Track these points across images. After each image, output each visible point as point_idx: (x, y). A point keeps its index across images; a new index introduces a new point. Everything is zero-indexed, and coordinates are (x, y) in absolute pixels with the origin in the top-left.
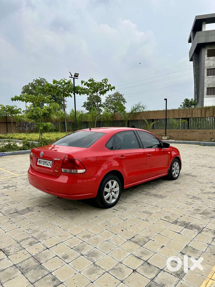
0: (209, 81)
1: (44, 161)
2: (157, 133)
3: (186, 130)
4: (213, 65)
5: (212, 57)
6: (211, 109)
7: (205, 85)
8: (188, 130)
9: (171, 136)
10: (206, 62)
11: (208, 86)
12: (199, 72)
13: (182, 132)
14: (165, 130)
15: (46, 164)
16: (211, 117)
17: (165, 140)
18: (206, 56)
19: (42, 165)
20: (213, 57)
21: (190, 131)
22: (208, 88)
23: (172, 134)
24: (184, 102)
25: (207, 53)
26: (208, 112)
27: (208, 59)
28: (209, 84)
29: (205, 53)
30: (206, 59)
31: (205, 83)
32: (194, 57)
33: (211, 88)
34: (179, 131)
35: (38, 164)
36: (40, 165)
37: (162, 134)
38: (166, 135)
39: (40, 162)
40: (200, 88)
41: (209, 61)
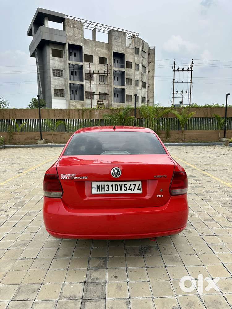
0: (55, 82)
2: (28, 136)
3: (63, 132)
4: (58, 66)
5: (56, 58)
6: (88, 111)
7: (52, 86)
8: (66, 132)
9: (47, 140)
10: (51, 61)
11: (55, 87)
12: (43, 71)
13: (60, 135)
14: (40, 132)
16: (89, 119)
17: (42, 144)
18: (51, 55)
20: (58, 58)
21: (68, 133)
22: (55, 89)
23: (48, 137)
24: (31, 101)
25: (51, 53)
26: (85, 114)
27: (53, 59)
28: (56, 85)
29: (49, 51)
30: (51, 58)
31: (51, 84)
32: (36, 53)
33: (57, 89)
34: (56, 134)
37: (36, 137)
38: (41, 138)
40: (47, 89)
41: (54, 61)
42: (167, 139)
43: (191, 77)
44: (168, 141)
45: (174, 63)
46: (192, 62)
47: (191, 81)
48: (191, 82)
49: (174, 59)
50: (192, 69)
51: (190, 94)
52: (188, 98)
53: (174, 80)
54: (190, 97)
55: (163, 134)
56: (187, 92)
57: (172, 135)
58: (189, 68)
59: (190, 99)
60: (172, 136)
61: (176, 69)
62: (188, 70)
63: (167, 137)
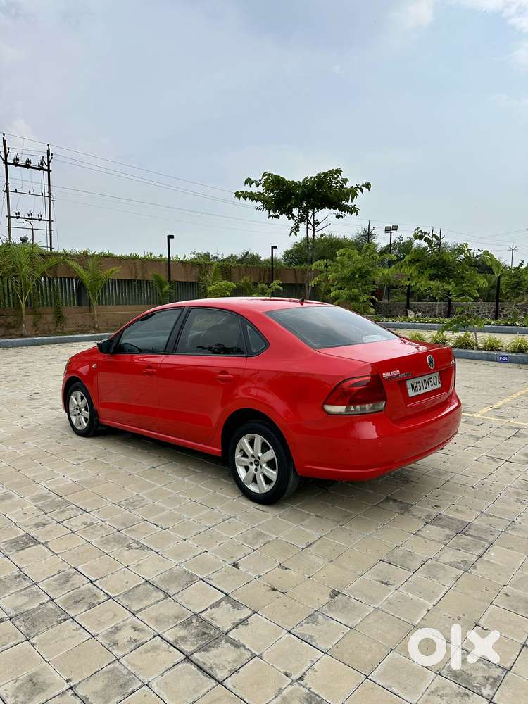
1: (425, 380)
15: (430, 384)
19: (423, 391)
35: (411, 394)
36: (419, 393)
39: (416, 387)
42: (59, 327)
43: (49, 185)
44: (60, 331)
45: (5, 144)
46: (48, 151)
47: (49, 193)
48: (50, 197)
49: (4, 135)
50: (48, 166)
51: (48, 222)
52: (45, 232)
53: (7, 184)
54: (50, 230)
55: (48, 316)
56: (43, 218)
57: (70, 316)
58: (42, 164)
59: (51, 235)
60: (69, 318)
61: (10, 160)
62: (40, 168)
63: (57, 322)
